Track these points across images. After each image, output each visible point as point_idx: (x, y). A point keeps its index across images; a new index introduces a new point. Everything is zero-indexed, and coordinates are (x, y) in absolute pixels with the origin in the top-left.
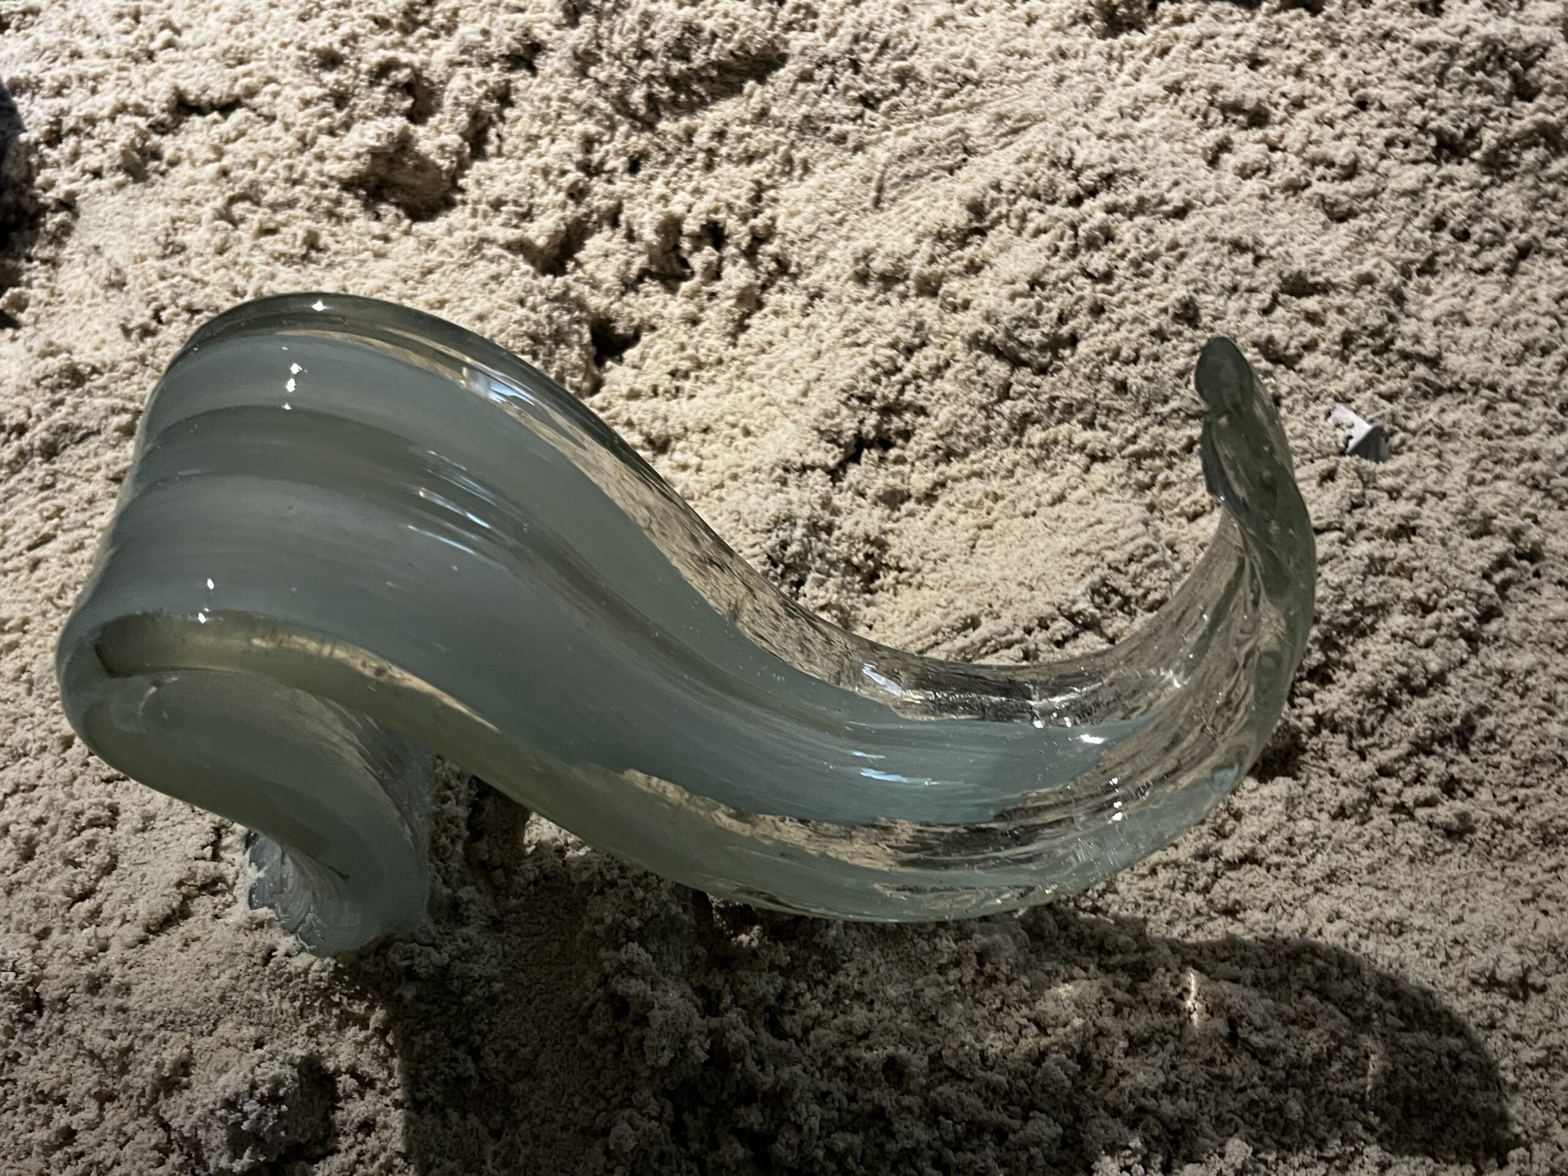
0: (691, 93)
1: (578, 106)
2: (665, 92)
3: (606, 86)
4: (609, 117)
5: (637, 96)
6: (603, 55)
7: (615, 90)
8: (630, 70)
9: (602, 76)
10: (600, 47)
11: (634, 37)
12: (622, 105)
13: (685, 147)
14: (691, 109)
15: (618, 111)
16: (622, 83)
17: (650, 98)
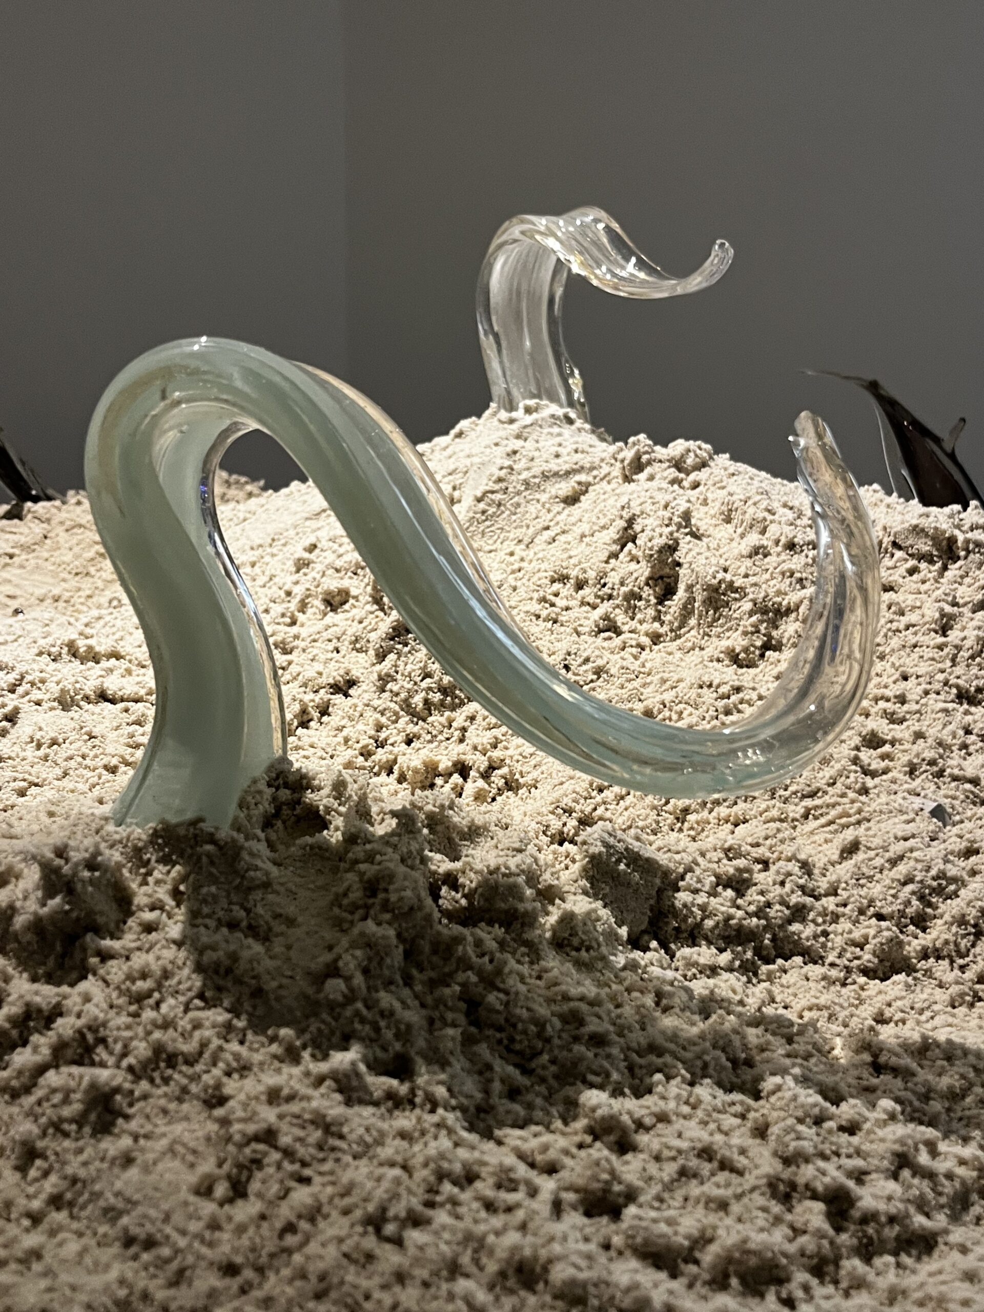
0: (455, 697)
1: (375, 709)
2: (437, 697)
3: (397, 694)
4: (396, 714)
5: (418, 700)
6: (399, 677)
7: (403, 695)
8: (416, 683)
9: (395, 688)
10: (397, 672)
11: (422, 665)
12: (407, 706)
13: (446, 730)
14: (453, 708)
15: (402, 710)
16: (409, 691)
17: (426, 702)
